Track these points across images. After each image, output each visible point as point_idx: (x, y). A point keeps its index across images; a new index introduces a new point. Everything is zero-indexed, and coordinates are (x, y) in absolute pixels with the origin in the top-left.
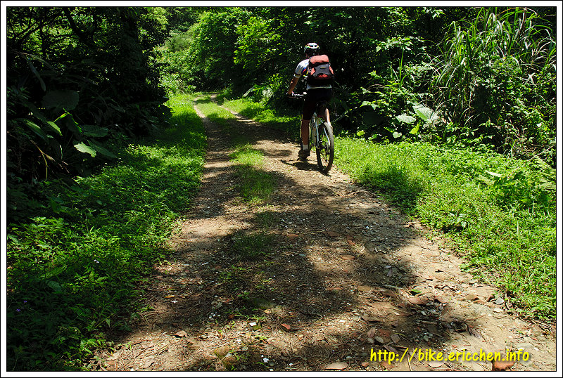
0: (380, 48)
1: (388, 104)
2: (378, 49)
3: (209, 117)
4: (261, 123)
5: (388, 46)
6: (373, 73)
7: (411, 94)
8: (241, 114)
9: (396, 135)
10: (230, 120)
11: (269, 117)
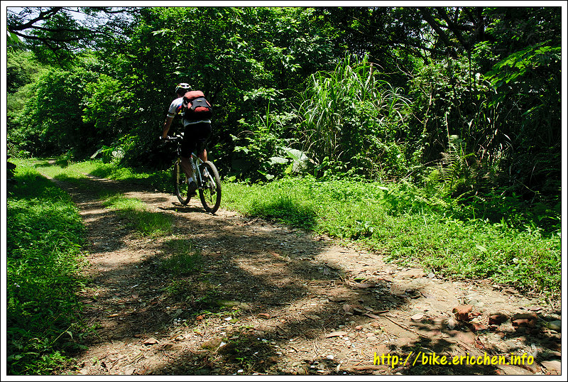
0: (248, 98)
1: (259, 149)
2: (246, 98)
3: (56, 178)
4: (118, 180)
5: (254, 96)
6: (242, 121)
7: (278, 140)
8: (93, 174)
9: (269, 177)
10: (82, 180)
11: (125, 174)
